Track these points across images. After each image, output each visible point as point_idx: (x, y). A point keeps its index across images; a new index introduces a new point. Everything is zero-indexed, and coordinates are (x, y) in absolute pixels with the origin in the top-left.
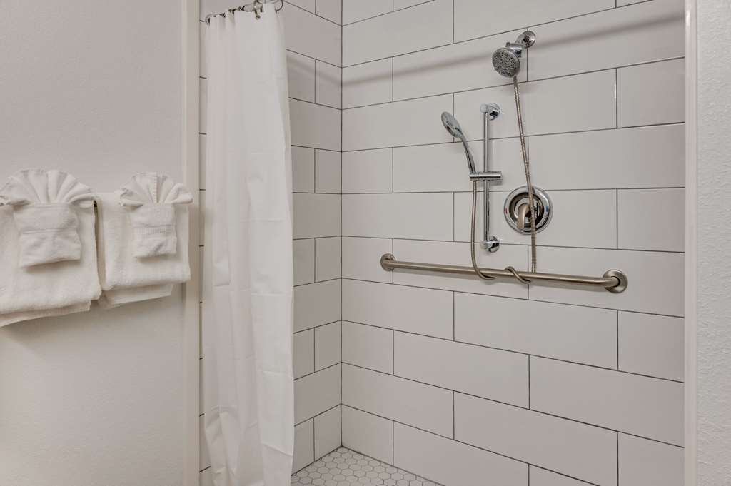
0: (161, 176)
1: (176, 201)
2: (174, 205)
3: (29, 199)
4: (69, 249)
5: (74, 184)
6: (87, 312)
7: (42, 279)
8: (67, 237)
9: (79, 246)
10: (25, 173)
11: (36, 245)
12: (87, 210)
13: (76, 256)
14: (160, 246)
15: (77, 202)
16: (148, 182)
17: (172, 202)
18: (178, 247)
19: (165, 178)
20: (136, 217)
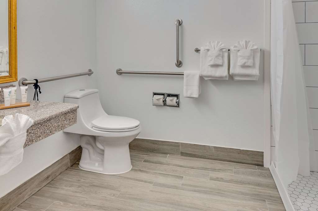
0: (248, 41)
1: (253, 48)
2: (251, 50)
3: (210, 49)
4: (219, 62)
5: (222, 44)
6: (227, 80)
7: (213, 69)
8: (218, 59)
9: (222, 61)
10: (210, 42)
11: (211, 60)
12: (225, 51)
13: (221, 64)
14: (245, 63)
15: (221, 49)
16: (243, 43)
17: (251, 49)
18: (254, 64)
19: (249, 41)
20: (239, 54)
